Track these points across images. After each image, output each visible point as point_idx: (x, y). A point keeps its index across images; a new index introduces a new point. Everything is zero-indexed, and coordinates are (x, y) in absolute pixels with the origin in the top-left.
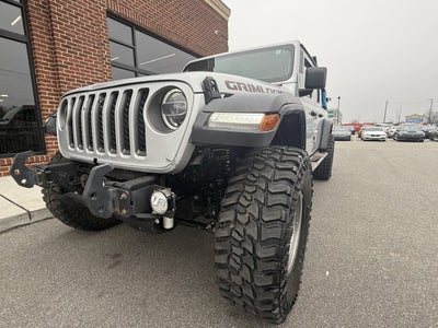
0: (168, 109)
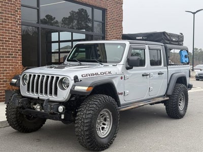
0: (64, 83)
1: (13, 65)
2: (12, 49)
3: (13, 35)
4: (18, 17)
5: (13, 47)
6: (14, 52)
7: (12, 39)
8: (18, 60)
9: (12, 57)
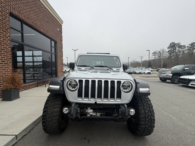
1: (5, 70)
2: (5, 58)
3: (5, 47)
4: (8, 35)
5: (6, 56)
6: (6, 60)
7: (4, 50)
8: (10, 66)
9: (5, 64)
